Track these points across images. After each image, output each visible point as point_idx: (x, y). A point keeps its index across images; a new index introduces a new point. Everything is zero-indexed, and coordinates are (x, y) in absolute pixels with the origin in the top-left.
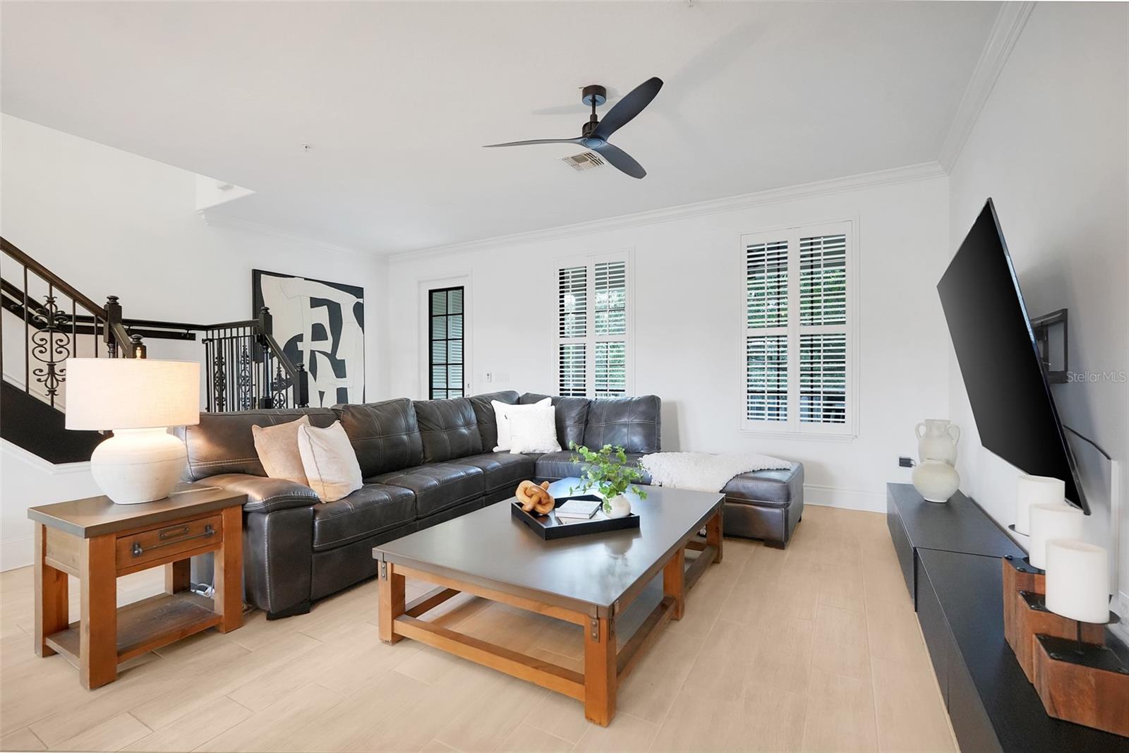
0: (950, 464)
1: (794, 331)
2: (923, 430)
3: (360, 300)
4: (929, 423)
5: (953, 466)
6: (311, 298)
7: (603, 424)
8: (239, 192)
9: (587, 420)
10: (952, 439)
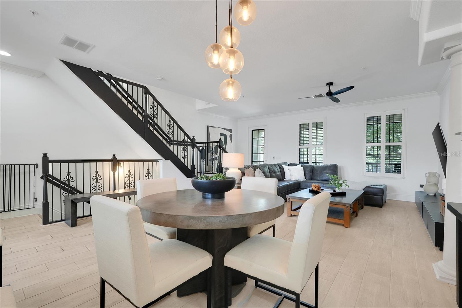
0: (436, 185)
1: (384, 144)
2: (428, 175)
3: (231, 133)
4: (430, 173)
5: (437, 185)
6: (220, 133)
7: (319, 173)
8: (212, 105)
9: (313, 172)
10: (437, 177)
